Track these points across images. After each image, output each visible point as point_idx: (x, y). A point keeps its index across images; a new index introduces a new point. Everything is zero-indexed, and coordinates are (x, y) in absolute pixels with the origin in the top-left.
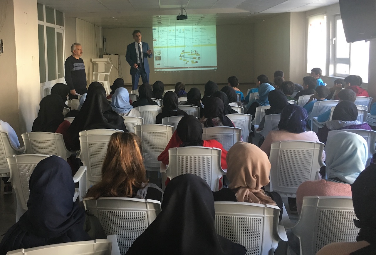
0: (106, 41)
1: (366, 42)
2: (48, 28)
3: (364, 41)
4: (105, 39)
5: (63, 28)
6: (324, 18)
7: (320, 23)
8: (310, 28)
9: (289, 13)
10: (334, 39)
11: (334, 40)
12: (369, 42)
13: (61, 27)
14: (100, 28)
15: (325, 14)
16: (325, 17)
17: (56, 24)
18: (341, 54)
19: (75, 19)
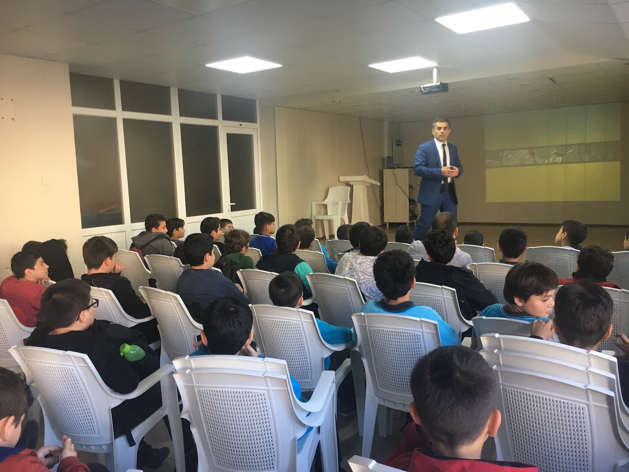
4: (399, 142)
13: (244, 124)
14: (386, 123)
17: (224, 119)
19: (274, 108)
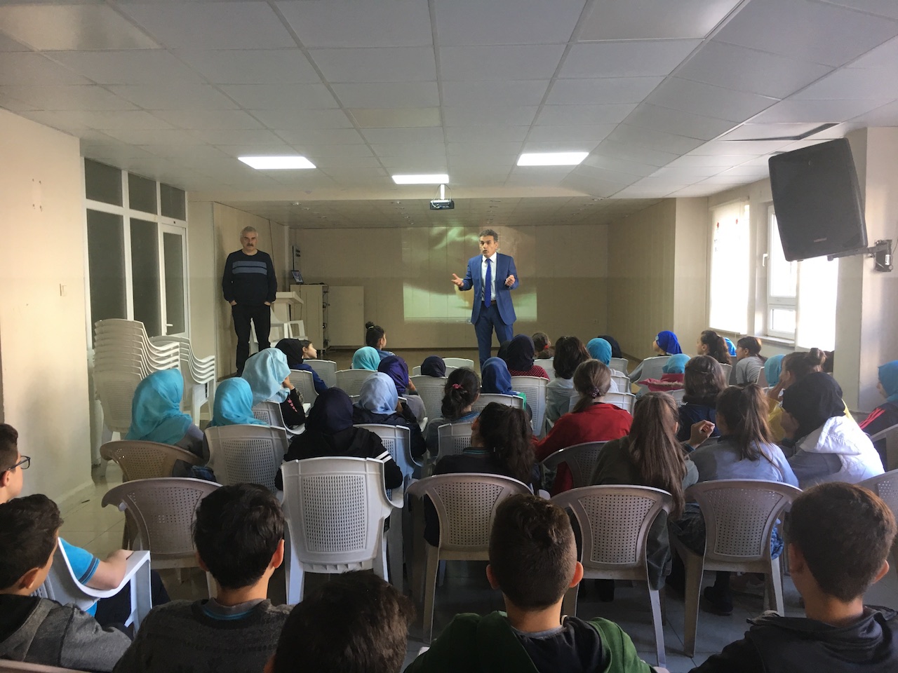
0: (298, 256)
1: (830, 259)
2: (134, 222)
3: (825, 257)
4: (298, 251)
5: (185, 224)
6: (744, 210)
7: (737, 221)
8: (717, 234)
9: (674, 200)
10: (765, 255)
11: (765, 258)
12: (836, 260)
13: (178, 221)
14: (286, 228)
15: (747, 201)
16: (747, 207)
17: (162, 215)
18: (778, 288)
19: (213, 204)
